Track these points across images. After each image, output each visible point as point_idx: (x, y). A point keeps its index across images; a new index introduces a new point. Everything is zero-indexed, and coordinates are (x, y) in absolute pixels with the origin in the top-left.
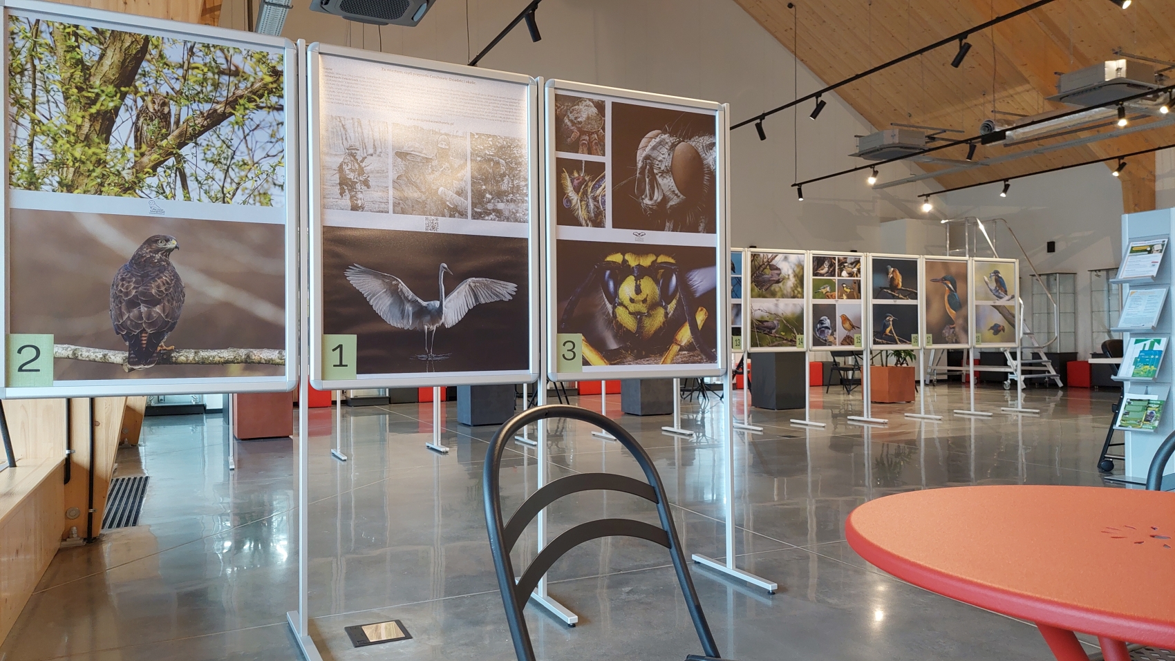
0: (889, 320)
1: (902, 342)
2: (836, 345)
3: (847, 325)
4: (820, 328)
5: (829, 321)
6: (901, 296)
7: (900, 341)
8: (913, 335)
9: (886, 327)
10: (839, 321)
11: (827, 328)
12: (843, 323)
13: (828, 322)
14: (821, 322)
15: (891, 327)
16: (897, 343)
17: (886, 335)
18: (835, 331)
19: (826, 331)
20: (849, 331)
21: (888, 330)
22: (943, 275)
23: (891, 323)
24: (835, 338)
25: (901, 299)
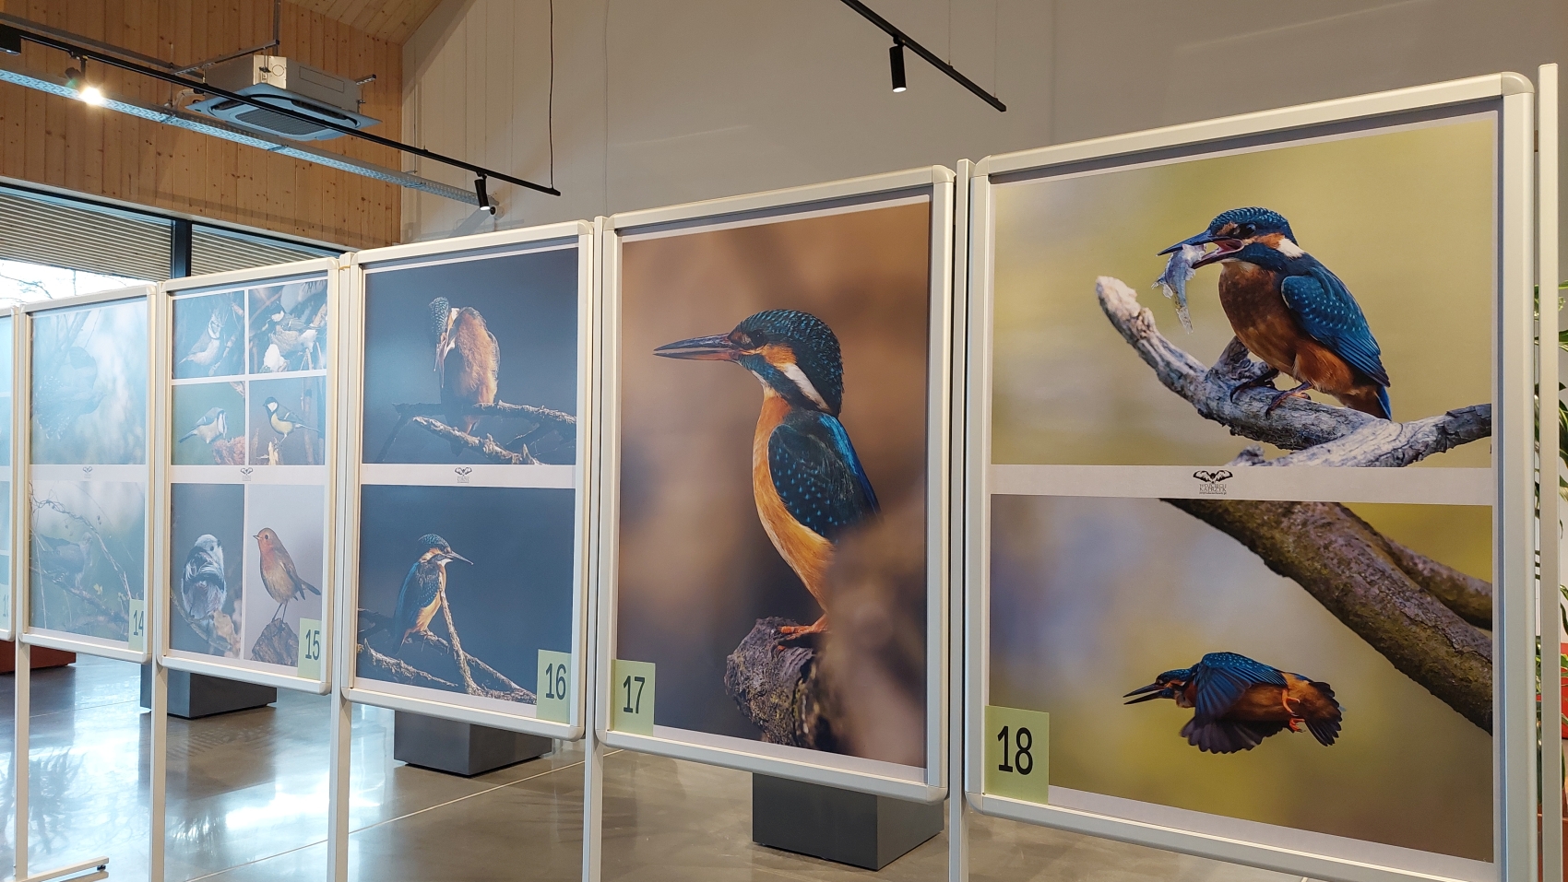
0: (433, 567)
1: (490, 685)
2: (237, 654)
3: (277, 576)
4: (194, 580)
5: (219, 552)
6: (492, 446)
7: (480, 676)
8: (546, 657)
9: (418, 596)
10: (251, 553)
11: (213, 579)
12: (264, 566)
13: (216, 560)
14: (197, 556)
15: (440, 601)
16: (461, 688)
17: (418, 637)
18: (238, 595)
19: (212, 592)
20: (284, 600)
21: (428, 613)
22: (742, 308)
23: (442, 579)
24: (237, 629)
25: (495, 459)
